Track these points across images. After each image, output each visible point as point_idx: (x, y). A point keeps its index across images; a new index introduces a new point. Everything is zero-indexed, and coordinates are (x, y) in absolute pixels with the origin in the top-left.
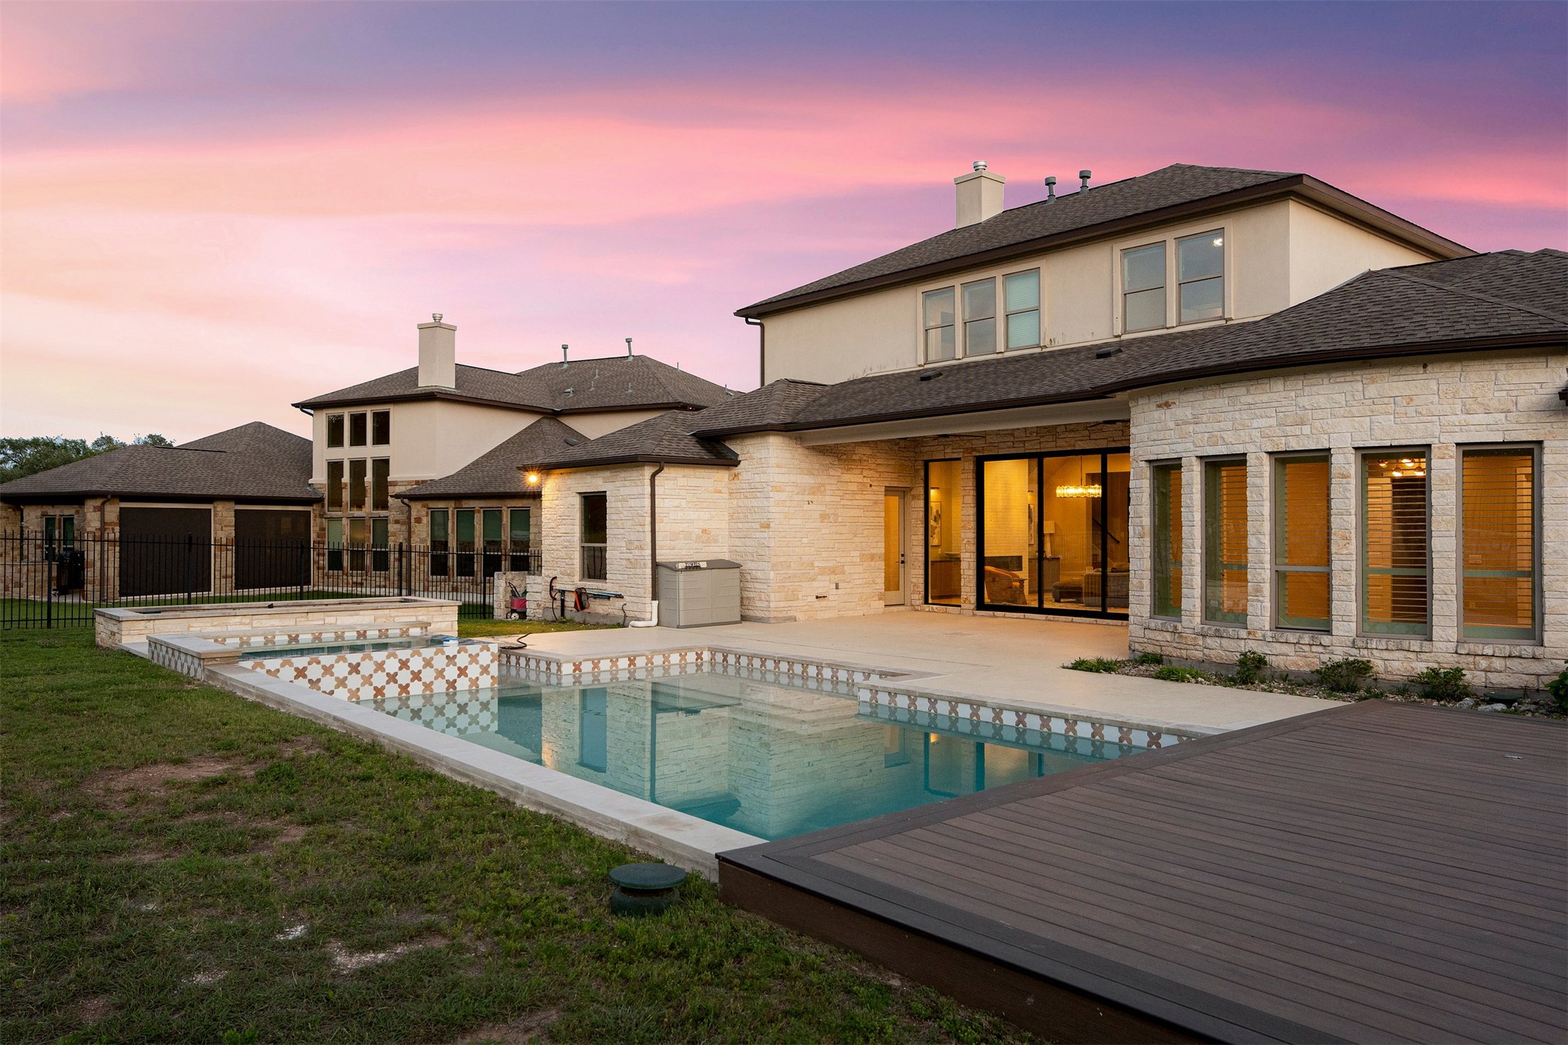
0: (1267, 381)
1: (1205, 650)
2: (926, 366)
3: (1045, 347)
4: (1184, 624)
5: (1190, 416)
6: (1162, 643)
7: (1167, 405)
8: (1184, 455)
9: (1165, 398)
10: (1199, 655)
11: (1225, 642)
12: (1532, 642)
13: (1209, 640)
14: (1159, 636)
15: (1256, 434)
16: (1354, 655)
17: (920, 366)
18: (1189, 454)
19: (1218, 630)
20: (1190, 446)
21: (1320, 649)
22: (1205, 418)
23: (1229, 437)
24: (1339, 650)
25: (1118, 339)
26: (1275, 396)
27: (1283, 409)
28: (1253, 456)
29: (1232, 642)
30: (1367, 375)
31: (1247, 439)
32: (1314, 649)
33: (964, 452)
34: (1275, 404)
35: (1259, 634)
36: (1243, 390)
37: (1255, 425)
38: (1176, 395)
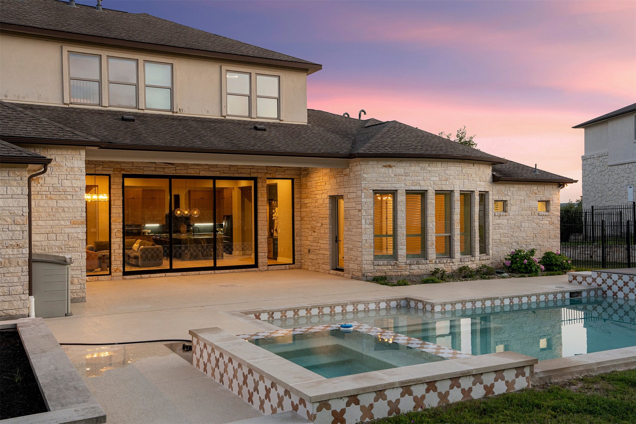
0: (436, 163)
1: (411, 271)
2: (71, 106)
3: (177, 113)
4: (400, 261)
5: (403, 173)
6: (386, 271)
7: (390, 166)
8: (400, 189)
9: (388, 163)
10: (407, 273)
11: (420, 266)
12: (485, 254)
13: (413, 266)
14: (385, 268)
15: (432, 183)
16: (462, 265)
17: (65, 104)
18: (402, 189)
19: (418, 262)
20: (403, 185)
21: (452, 264)
22: (411, 175)
23: (422, 183)
24: (456, 263)
25: (223, 118)
26: (439, 169)
27: (441, 174)
28: (431, 191)
29: (423, 266)
30: (463, 165)
31: (429, 185)
32: (451, 264)
33: (114, 171)
34: (439, 172)
35: (434, 261)
36: (427, 165)
37: (432, 179)
38: (396, 163)
